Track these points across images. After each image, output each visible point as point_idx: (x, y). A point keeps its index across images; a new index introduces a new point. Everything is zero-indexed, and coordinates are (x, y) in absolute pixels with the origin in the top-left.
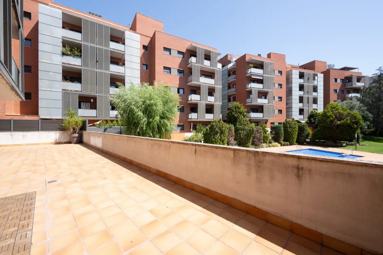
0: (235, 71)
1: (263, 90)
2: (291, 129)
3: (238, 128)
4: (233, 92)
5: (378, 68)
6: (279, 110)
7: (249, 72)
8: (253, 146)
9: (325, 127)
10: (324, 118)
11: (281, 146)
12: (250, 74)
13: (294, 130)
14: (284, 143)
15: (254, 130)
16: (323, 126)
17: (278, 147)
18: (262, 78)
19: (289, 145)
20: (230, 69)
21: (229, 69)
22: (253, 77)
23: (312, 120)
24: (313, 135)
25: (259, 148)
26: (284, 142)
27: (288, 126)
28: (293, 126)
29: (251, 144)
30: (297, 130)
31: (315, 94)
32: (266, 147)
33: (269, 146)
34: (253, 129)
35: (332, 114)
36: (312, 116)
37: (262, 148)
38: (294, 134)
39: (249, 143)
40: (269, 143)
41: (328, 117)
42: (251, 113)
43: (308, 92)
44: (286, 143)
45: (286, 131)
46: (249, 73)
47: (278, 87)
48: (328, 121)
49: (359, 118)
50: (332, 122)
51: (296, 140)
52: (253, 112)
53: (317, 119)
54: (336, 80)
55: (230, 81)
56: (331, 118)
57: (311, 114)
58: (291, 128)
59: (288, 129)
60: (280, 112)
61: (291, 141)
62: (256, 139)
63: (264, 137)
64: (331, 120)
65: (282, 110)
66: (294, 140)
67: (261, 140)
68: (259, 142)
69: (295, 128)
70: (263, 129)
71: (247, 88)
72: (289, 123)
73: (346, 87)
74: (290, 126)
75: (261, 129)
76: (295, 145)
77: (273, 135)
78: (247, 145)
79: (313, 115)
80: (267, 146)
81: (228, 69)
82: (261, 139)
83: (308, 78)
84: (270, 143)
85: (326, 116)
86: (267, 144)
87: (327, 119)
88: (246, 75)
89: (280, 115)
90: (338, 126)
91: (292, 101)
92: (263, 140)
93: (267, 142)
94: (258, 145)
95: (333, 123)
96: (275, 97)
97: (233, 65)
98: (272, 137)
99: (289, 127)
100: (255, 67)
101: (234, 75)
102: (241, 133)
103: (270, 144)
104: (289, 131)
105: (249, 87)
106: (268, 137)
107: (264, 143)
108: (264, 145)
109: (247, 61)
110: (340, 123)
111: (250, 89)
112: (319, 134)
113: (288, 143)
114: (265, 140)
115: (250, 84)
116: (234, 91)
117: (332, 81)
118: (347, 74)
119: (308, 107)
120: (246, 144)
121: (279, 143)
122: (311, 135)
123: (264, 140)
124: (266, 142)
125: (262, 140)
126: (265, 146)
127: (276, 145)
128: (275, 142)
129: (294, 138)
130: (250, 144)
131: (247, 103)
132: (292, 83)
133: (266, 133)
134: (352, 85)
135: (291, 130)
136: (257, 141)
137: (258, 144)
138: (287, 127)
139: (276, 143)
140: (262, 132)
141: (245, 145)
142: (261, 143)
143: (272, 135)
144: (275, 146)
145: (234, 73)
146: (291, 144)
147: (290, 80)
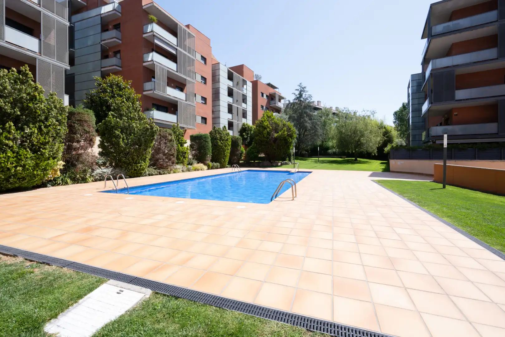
0: (120, 24)
1: (176, 73)
2: (223, 142)
3: (111, 123)
4: (113, 66)
5: (299, 84)
6: (202, 118)
7: (149, 29)
8: (155, 169)
9: (261, 141)
10: (261, 129)
11: (208, 169)
12: (151, 33)
13: (227, 144)
14: (212, 164)
15: (155, 129)
16: (259, 139)
17: (203, 170)
18: (174, 52)
19: (220, 167)
20: (106, 16)
21: (104, 15)
22: (156, 41)
23: (244, 135)
24: (248, 154)
25: (169, 173)
26: (213, 162)
27: (218, 136)
28: (225, 137)
29: (148, 164)
30: (230, 143)
31: (244, 105)
32: (183, 171)
33: (189, 170)
34: (152, 128)
35: (268, 124)
36: (244, 130)
37: (174, 172)
38: (227, 150)
39: (144, 160)
40: (188, 164)
41: (265, 128)
42: (153, 110)
43: (237, 101)
44: (215, 164)
45: (215, 145)
46: (148, 31)
47: (201, 82)
48: (265, 133)
49: (293, 131)
50: (269, 133)
51: (228, 159)
52: (158, 109)
53: (249, 134)
54: (263, 96)
55: (106, 41)
56: (268, 130)
57: (244, 127)
58: (223, 140)
59: (218, 142)
60: (204, 120)
61: (222, 160)
62: (161, 155)
63: (178, 151)
64: (268, 132)
65: (207, 119)
66: (227, 160)
67: (172, 157)
68: (167, 160)
69: (227, 140)
70: (177, 137)
71: (145, 60)
72: (219, 133)
73: (270, 105)
74: (221, 138)
75: (172, 135)
76: (227, 167)
77: (195, 150)
78: (137, 167)
79: (246, 128)
80: (185, 169)
81: (102, 16)
82: (173, 155)
83: (238, 82)
84: (190, 164)
85: (263, 127)
86: (184, 165)
87: (263, 130)
88: (142, 36)
89: (204, 125)
90: (276, 139)
91: (219, 108)
92: (176, 156)
93: (185, 162)
94: (166, 167)
95: (270, 135)
96: (196, 95)
97: (114, 10)
98: (193, 155)
99: (219, 139)
100: (161, 24)
101: (115, 31)
102: (120, 137)
103: (189, 166)
104: (220, 146)
105: (150, 59)
106: (185, 153)
107: (177, 163)
108: (179, 166)
109: (144, 8)
110: (278, 135)
111: (151, 63)
112: (254, 151)
113: (218, 164)
114: (180, 158)
115: (151, 54)
116: (115, 64)
117: (259, 95)
118: (271, 91)
119: (238, 121)
120: (136, 163)
121: (205, 164)
122: (245, 154)
123: (178, 159)
124: (182, 162)
125: (174, 157)
126: (179, 169)
127: (200, 168)
128: (198, 163)
129: (226, 156)
130: (145, 165)
131: (145, 90)
132: (219, 82)
133: (182, 145)
134: (275, 104)
135: (223, 144)
136: (163, 160)
137: (165, 165)
138: (216, 139)
139: (201, 165)
140: (174, 141)
141: (131, 165)
142: (173, 163)
143: (193, 151)
144: (198, 170)
145: (117, 27)
146: (222, 167)
147: (217, 77)
